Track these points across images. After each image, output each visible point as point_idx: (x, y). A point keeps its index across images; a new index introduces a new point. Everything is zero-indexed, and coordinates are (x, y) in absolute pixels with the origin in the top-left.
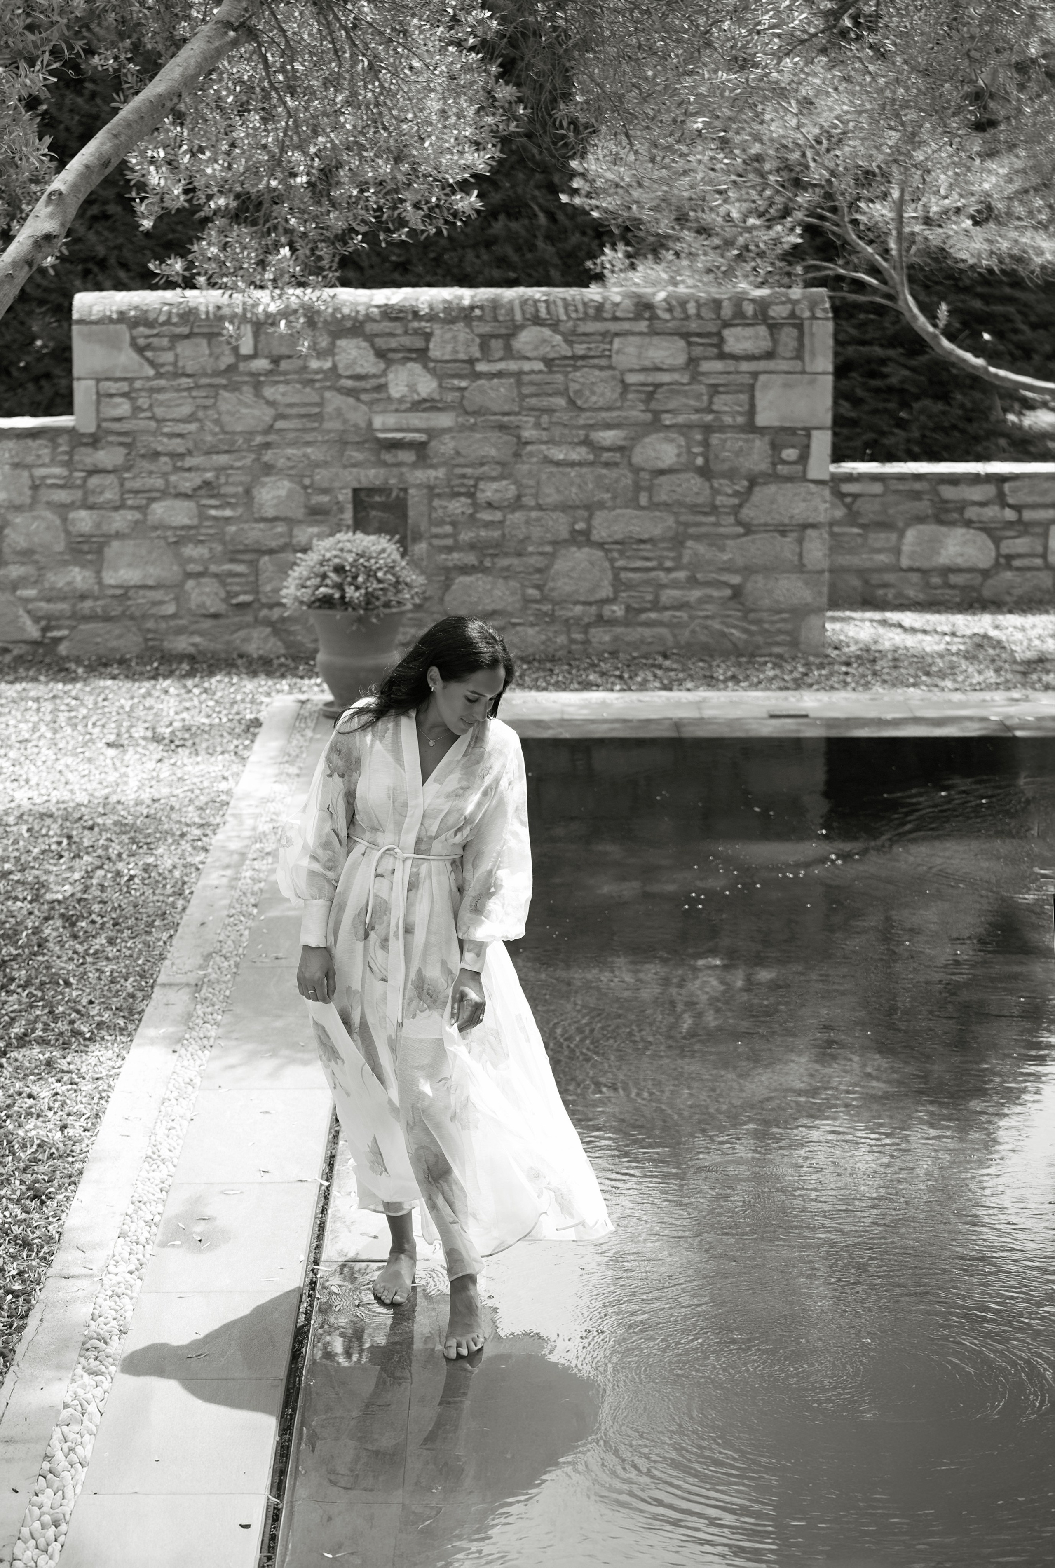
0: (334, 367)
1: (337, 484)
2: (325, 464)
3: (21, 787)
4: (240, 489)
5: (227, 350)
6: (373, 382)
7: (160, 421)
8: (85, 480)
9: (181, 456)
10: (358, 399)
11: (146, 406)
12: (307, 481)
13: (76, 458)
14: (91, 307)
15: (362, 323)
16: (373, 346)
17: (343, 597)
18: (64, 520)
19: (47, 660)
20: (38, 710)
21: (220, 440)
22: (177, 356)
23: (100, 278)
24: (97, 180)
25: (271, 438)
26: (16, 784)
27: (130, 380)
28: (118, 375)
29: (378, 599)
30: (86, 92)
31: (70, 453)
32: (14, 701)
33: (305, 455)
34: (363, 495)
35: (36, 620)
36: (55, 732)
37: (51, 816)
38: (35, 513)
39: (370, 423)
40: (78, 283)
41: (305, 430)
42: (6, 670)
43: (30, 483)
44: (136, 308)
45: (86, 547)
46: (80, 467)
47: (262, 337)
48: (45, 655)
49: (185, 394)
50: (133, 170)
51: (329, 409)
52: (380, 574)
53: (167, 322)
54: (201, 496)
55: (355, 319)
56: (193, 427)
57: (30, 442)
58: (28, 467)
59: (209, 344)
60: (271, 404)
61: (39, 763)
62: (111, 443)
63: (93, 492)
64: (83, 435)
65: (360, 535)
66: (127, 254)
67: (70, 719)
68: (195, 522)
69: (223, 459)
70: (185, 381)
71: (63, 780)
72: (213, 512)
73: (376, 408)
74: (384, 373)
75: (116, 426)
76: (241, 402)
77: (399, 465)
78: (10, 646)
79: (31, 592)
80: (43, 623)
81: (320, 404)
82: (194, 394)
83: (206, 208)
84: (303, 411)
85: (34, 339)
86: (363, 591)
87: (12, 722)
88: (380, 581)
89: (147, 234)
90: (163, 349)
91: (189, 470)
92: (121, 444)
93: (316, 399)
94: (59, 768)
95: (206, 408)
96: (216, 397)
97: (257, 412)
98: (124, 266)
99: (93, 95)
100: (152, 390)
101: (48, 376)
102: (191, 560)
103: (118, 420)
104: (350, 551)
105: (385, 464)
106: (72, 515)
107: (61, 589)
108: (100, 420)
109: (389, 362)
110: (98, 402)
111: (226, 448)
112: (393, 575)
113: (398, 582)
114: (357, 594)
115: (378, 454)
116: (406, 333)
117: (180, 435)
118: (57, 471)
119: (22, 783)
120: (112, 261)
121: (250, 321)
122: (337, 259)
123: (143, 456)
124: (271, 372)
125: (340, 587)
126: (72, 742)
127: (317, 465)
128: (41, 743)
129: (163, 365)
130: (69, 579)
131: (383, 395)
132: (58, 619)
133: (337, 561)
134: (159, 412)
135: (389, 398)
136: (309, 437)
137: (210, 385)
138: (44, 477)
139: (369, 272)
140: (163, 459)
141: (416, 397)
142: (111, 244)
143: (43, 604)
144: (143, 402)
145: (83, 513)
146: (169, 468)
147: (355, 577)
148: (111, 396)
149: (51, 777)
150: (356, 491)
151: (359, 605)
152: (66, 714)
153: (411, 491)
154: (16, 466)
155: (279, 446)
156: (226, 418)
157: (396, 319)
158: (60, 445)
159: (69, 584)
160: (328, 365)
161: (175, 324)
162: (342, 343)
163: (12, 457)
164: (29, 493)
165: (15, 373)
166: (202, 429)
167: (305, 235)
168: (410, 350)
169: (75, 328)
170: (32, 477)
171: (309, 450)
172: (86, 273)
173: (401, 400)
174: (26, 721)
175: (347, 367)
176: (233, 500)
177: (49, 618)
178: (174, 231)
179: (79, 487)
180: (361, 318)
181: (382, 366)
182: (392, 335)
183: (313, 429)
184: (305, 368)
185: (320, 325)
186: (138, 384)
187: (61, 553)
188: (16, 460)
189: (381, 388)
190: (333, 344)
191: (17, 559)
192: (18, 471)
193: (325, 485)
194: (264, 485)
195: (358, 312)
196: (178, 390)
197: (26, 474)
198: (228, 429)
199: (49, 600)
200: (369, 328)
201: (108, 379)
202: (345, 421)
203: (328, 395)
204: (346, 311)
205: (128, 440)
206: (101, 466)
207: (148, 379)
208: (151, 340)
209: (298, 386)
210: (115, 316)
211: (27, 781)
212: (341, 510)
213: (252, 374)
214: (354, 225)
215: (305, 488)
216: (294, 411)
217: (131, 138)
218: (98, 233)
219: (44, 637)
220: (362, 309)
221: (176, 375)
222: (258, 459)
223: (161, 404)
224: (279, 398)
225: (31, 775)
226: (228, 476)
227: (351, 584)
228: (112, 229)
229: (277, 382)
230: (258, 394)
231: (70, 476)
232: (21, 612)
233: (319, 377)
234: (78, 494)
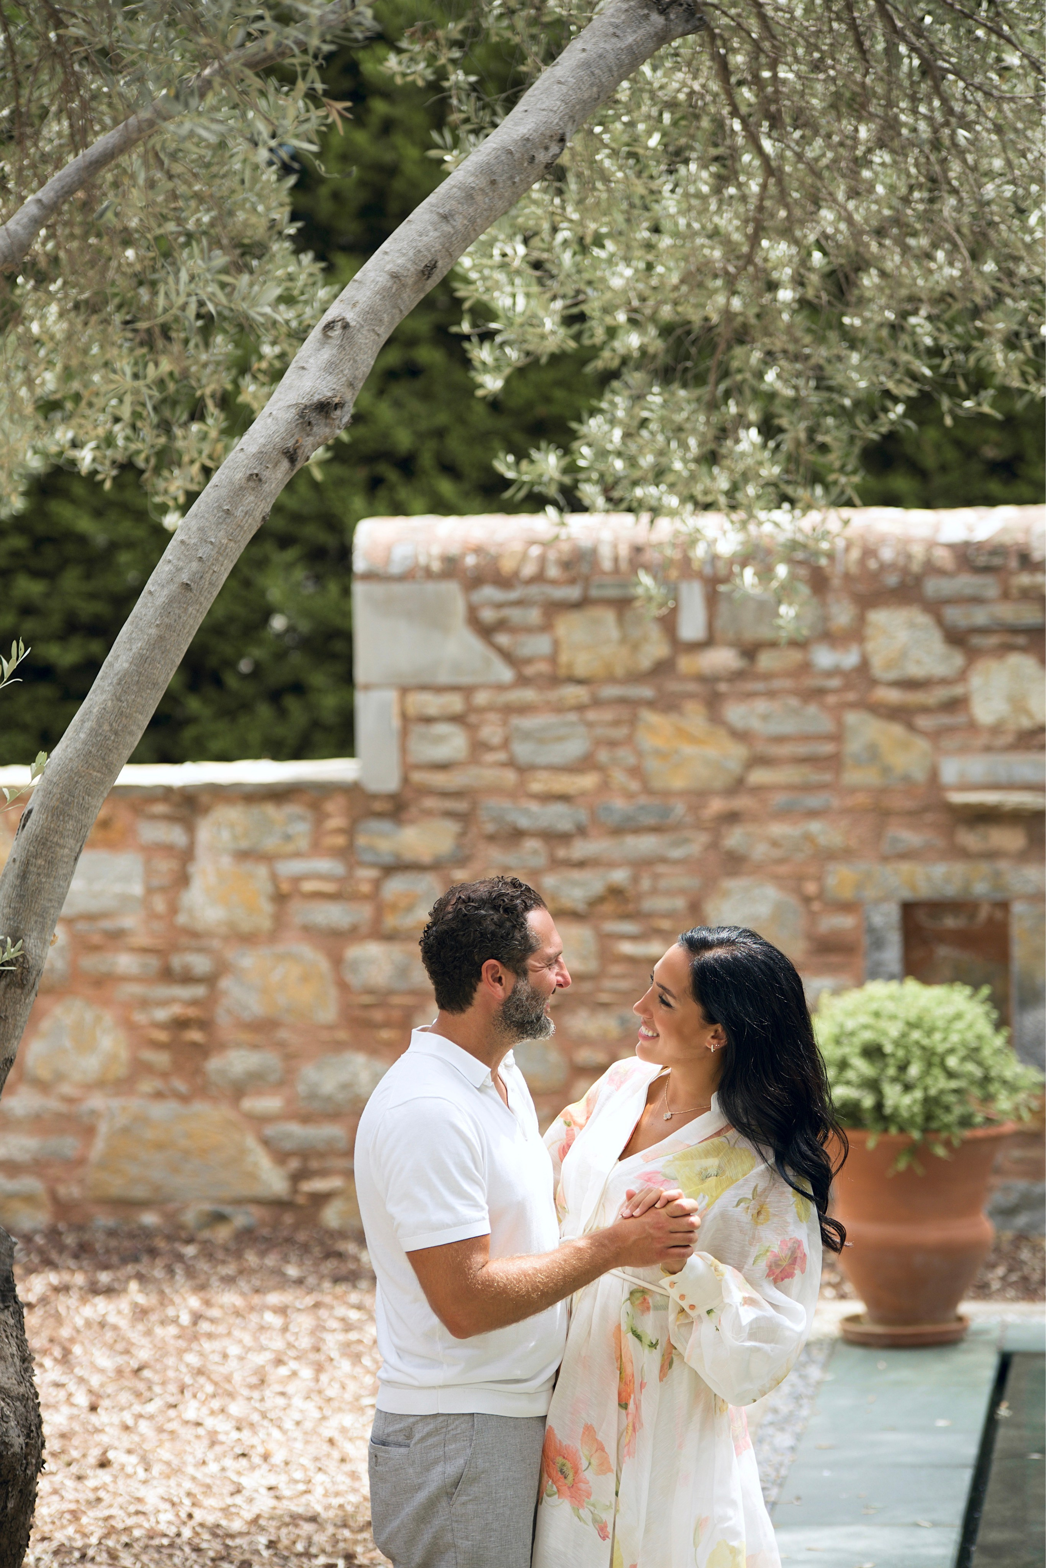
0: (864, 666)
1: (870, 893)
2: (846, 854)
3: (253, 1468)
4: (680, 903)
5: (655, 633)
6: (940, 694)
7: (524, 770)
8: (377, 884)
9: (565, 838)
10: (911, 727)
11: (496, 740)
12: (811, 888)
13: (362, 841)
14: (389, 549)
15: (918, 579)
16: (940, 621)
17: (879, 1106)
18: (337, 961)
19: (302, 1236)
20: (285, 1329)
21: (642, 808)
22: (556, 644)
23: (403, 493)
24: (410, 300)
25: (742, 802)
26: (243, 1462)
27: (467, 691)
28: (444, 678)
29: (947, 1109)
30: (374, 121)
31: (350, 832)
32: (237, 1313)
33: (808, 837)
34: (922, 917)
35: (281, 1157)
36: (319, 1368)
37: (313, 1519)
38: (280, 948)
39: (934, 775)
40: (358, 503)
41: (807, 788)
42: (220, 1255)
43: (268, 888)
44: (478, 550)
45: (378, 1015)
46: (368, 857)
47: (723, 608)
48: (296, 1227)
49: (572, 717)
50: (468, 282)
51: (854, 746)
52: (952, 1062)
53: (539, 578)
54: (605, 917)
55: (905, 571)
56: (588, 781)
57: (270, 810)
58: (268, 858)
59: (620, 619)
60: (741, 736)
61: (288, 1425)
62: (429, 813)
63: (394, 907)
64: (374, 797)
65: (912, 986)
66: (455, 446)
67: (348, 1344)
68: (592, 966)
69: (646, 844)
70: (573, 693)
71: (336, 1455)
72: (627, 948)
73: (948, 743)
74: (962, 676)
75: (439, 779)
76: (682, 734)
77: (992, 855)
78: (227, 1210)
79: (270, 1103)
80: (294, 1164)
81: (837, 737)
82: (592, 715)
83: (606, 354)
84: (802, 750)
85: (267, 613)
86: (918, 1094)
87: (234, 1350)
88: (951, 1075)
89: (495, 404)
90: (529, 630)
91: (581, 864)
92: (449, 814)
93: (826, 725)
94: (327, 1433)
95: (612, 744)
96: (633, 722)
97: (711, 752)
98: (450, 469)
99: (387, 127)
100: (509, 710)
101: (298, 688)
102: (584, 1041)
103: (443, 767)
104: (893, 1017)
105: (964, 854)
106: (354, 952)
107: (329, 1099)
108: (407, 768)
109: (973, 654)
110: (404, 733)
111: (651, 821)
112: (980, 1063)
113: (987, 1079)
114: (907, 1100)
115: (949, 833)
116: (1006, 595)
117: (564, 798)
118: (325, 865)
119: (256, 1460)
120: (426, 460)
121: (700, 575)
122: (856, 450)
123: (491, 838)
124: (738, 676)
125: (873, 1085)
126: (352, 1387)
127: (829, 855)
128: (290, 1389)
129: (529, 661)
130: (344, 1076)
131: (959, 719)
132: (322, 1155)
133: (867, 1036)
134: (523, 751)
135: (972, 726)
136: (814, 801)
137: (622, 701)
138: (297, 880)
139: (939, 481)
140: (531, 844)
141: (1026, 723)
142: (424, 425)
143: (295, 1129)
144: (491, 732)
145: (373, 950)
146: (541, 861)
147: (903, 1068)
148: (428, 720)
149: (312, 1450)
150: (908, 909)
151: (911, 1121)
152: (341, 1337)
153: (1018, 908)
154: (244, 855)
155: (755, 818)
156: (652, 765)
157: (987, 570)
158: (328, 816)
159: (345, 1086)
160: (850, 659)
161: (553, 582)
162: (879, 617)
163: (235, 838)
164: (267, 907)
165: (231, 681)
166: (605, 786)
167: (795, 403)
168: (1014, 630)
169: (359, 589)
170: (274, 878)
171: (815, 827)
172: (375, 484)
173: (996, 729)
174: (263, 1349)
175: (890, 664)
176: (665, 924)
177: (305, 1153)
178: (548, 400)
179: (366, 898)
180: (915, 567)
181: (958, 660)
182: (977, 600)
183: (822, 787)
184: (806, 667)
185: (836, 582)
186: (481, 698)
187: (330, 1028)
188: (244, 844)
189: (955, 705)
190: (861, 620)
191: (244, 1036)
192: (249, 866)
193: (847, 894)
194: (726, 894)
195: (909, 557)
196: (559, 708)
197: (262, 871)
198: (657, 784)
199: (306, 1119)
200: (933, 587)
201: (424, 688)
202: (886, 770)
203: (852, 718)
204: (887, 554)
205: (461, 806)
206: (409, 856)
207: (501, 687)
208: (507, 612)
209: (794, 702)
210: (436, 566)
211: (266, 1457)
212: (878, 944)
213: (702, 679)
214: (890, 385)
215: (807, 900)
216: (785, 750)
217: (472, 221)
218: (398, 404)
219: (295, 1191)
220: (918, 551)
221: (555, 680)
222: (714, 845)
223: (527, 736)
224: (756, 725)
225: (272, 1446)
226: (656, 877)
227: (894, 1080)
228: (426, 396)
229: (750, 695)
230: (715, 717)
231: (349, 876)
232: (251, 1142)
233: (835, 683)
234: (364, 912)
